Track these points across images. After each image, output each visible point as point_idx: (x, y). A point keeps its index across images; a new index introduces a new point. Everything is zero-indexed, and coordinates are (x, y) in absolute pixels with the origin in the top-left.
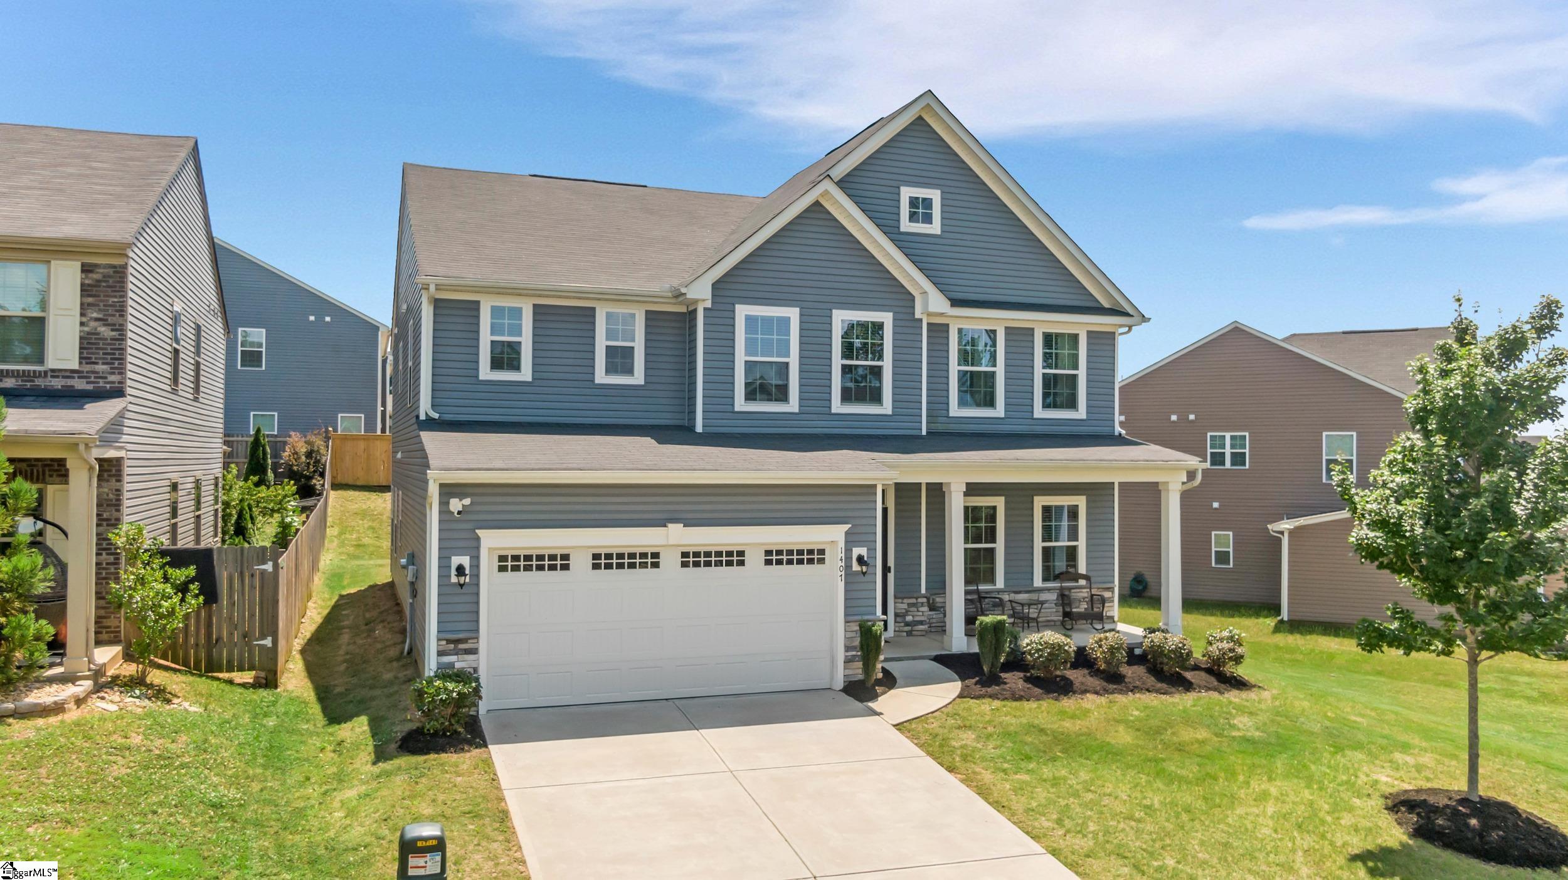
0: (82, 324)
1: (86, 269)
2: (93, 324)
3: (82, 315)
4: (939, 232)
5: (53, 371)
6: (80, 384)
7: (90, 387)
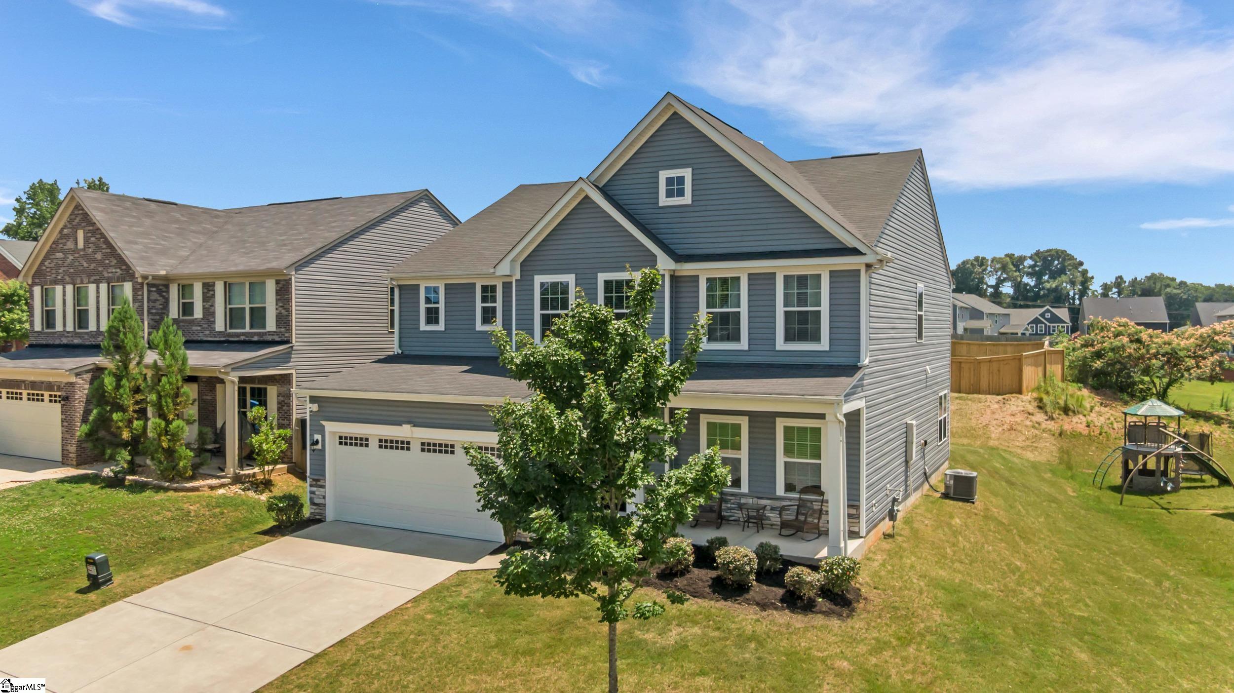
0: (277, 309)
1: (277, 282)
2: (280, 309)
3: (277, 305)
4: (690, 202)
5: (269, 332)
6: (277, 338)
7: (279, 339)
